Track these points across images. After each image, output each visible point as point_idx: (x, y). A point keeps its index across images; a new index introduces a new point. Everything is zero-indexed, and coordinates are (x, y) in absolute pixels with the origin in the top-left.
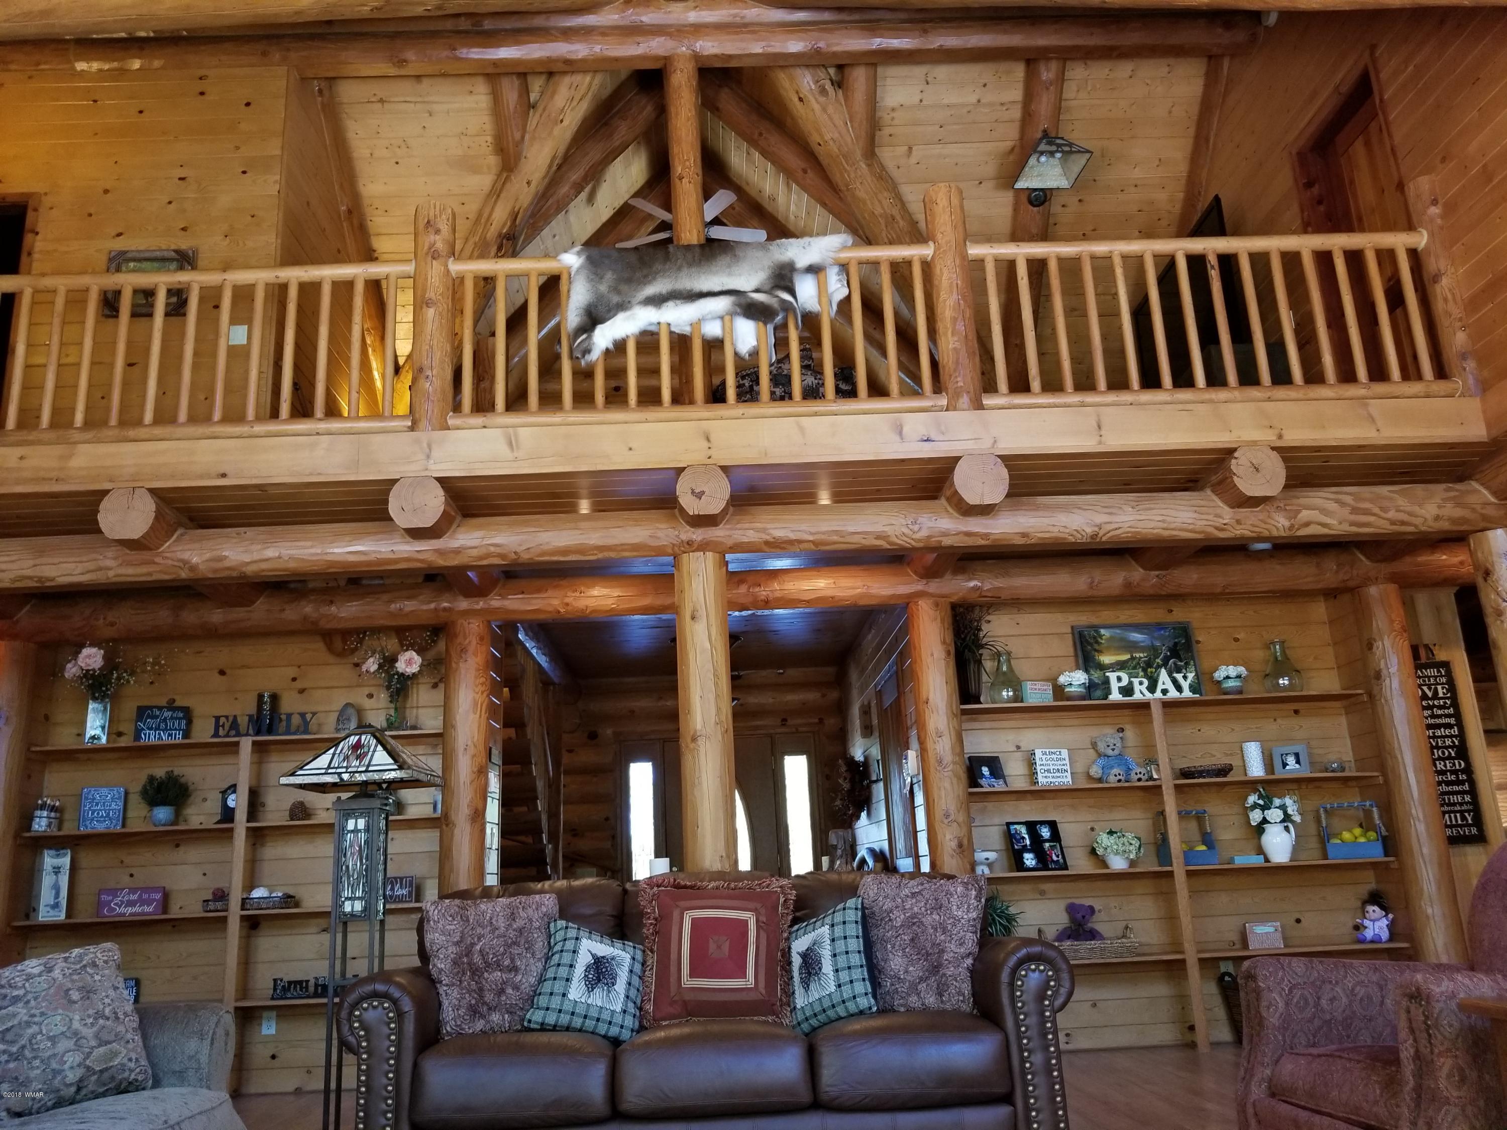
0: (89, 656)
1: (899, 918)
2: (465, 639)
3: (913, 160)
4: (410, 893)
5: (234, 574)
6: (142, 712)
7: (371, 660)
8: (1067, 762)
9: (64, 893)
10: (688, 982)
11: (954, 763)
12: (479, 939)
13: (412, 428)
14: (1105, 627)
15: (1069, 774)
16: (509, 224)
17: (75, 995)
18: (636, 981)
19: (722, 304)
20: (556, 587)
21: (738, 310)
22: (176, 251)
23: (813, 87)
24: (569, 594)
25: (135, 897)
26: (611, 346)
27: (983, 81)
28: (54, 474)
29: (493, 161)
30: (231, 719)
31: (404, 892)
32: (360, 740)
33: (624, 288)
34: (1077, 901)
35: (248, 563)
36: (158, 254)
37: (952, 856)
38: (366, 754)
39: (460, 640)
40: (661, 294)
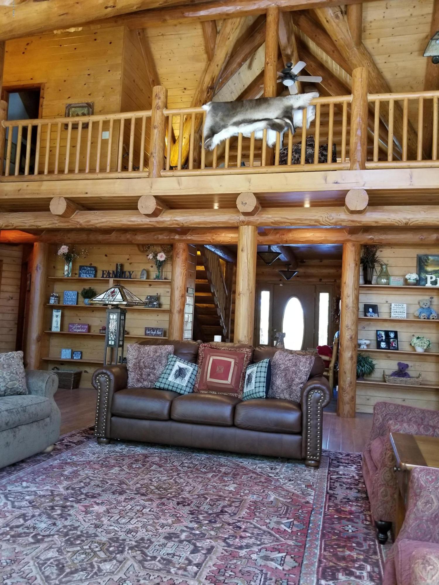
0: (63, 249)
1: (283, 367)
2: (178, 250)
3: (380, 45)
4: (162, 333)
5: (94, 227)
6: (81, 268)
7: (150, 255)
8: (405, 309)
9: (59, 324)
10: (209, 379)
11: (353, 307)
12: (143, 358)
13: (148, 177)
14: (431, 256)
15: (405, 314)
16: (211, 82)
17: (5, 366)
18: (193, 377)
19: (263, 124)
20: (210, 232)
21: (269, 127)
22: (87, 103)
23: (332, 15)
24: (214, 235)
25: (79, 327)
26: (219, 143)
27: (414, 5)
28: (37, 192)
29: (205, 56)
30: (107, 272)
31: (160, 333)
32: (114, 290)
33: (225, 119)
34: (402, 362)
35: (97, 224)
36: (81, 105)
37: (347, 341)
38: (115, 295)
39: (177, 250)
40: (239, 121)
